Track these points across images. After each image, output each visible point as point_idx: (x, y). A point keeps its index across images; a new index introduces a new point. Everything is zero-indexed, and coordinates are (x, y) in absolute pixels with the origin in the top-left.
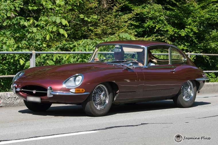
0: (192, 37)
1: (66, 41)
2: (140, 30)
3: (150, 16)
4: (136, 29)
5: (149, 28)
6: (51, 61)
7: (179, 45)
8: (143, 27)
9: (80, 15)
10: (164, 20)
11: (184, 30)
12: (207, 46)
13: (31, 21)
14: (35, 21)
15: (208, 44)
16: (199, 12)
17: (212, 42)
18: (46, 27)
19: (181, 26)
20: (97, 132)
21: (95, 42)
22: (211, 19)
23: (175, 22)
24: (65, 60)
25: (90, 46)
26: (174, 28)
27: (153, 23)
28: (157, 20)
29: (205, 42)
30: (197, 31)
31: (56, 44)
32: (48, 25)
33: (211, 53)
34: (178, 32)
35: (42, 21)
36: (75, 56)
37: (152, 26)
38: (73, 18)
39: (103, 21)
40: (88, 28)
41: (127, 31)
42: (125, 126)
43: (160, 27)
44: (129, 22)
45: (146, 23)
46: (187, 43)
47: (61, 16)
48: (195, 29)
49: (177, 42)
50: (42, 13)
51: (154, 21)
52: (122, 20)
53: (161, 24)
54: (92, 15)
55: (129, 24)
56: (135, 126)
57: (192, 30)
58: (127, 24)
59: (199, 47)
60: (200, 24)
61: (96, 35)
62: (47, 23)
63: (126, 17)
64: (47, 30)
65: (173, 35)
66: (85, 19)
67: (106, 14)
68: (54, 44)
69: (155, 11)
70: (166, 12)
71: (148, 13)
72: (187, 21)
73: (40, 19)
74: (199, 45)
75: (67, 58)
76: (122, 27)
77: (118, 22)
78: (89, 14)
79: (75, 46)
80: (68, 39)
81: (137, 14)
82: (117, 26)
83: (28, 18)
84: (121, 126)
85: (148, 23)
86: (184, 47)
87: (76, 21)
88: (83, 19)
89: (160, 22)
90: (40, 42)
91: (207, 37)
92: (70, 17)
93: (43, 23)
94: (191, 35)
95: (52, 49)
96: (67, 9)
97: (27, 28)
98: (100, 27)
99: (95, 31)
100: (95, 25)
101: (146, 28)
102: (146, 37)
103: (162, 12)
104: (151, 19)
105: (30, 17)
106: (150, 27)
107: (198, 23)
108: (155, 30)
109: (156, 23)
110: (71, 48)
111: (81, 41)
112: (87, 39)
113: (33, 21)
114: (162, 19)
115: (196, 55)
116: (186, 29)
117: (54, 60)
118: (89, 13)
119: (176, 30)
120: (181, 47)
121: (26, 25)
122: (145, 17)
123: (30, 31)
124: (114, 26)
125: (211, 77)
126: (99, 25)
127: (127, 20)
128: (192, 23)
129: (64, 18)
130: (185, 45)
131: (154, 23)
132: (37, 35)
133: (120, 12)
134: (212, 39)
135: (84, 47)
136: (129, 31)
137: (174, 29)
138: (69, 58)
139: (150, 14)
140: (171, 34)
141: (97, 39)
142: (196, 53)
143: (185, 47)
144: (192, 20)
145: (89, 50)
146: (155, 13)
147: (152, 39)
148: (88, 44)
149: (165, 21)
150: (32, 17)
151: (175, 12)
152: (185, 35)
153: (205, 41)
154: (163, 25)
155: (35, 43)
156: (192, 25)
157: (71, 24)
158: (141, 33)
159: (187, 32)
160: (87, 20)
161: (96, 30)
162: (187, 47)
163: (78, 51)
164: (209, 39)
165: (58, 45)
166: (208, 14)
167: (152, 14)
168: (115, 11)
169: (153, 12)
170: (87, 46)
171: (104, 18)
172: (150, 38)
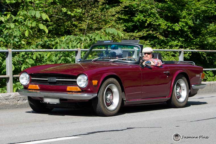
0: (187, 31)
1: (48, 37)
2: (129, 25)
3: (140, 9)
4: (125, 24)
6: (31, 60)
7: (172, 41)
8: (133, 21)
9: (62, 9)
10: (155, 13)
11: (178, 23)
12: (204, 41)
13: (8, 16)
14: (13, 16)
15: (205, 39)
16: (194, 4)
17: (210, 37)
18: (24, 22)
19: (175, 19)
20: (78, 137)
21: (79, 38)
22: (208, 11)
23: (168, 15)
24: (46, 58)
25: (74, 43)
26: (167, 21)
27: (143, 16)
28: (149, 14)
29: (201, 37)
30: (193, 25)
31: (36, 41)
32: (27, 19)
33: (208, 49)
34: (172, 26)
35: (21, 15)
36: (57, 54)
37: (142, 20)
38: (55, 12)
39: (88, 15)
40: (72, 22)
41: (115, 25)
42: (109, 131)
43: (151, 21)
44: (116, 16)
45: (136, 17)
46: (182, 38)
47: (41, 10)
48: (190, 23)
49: (171, 37)
50: (21, 7)
51: (145, 14)
52: (110, 14)
53: (153, 17)
54: (76, 9)
55: (117, 18)
56: (120, 130)
57: (187, 24)
58: (114, 19)
59: (195, 43)
60: (196, 17)
61: (81, 30)
62: (26, 17)
63: (113, 10)
64: (25, 25)
65: (166, 29)
66: (67, 13)
67: (92, 7)
68: (35, 41)
69: (146, 3)
70: (158, 5)
71: (138, 5)
72: (181, 14)
73: (18, 13)
74: (194, 40)
75: (48, 55)
76: (110, 21)
77: (105, 16)
78: (73, 8)
79: (57, 43)
80: (50, 35)
81: (126, 7)
82: (104, 21)
83: (5, 13)
84: (105, 131)
85: (138, 17)
86: (178, 42)
87: (59, 16)
88: (66, 13)
89: (152, 15)
90: (19, 39)
91: (204, 31)
92: (51, 11)
93: (21, 18)
94: (186, 30)
95: (32, 46)
96: (48, 2)
97: (4, 24)
98: (85, 22)
99: (79, 26)
100: (80, 19)
101: (136, 22)
102: (136, 33)
103: (153, 5)
104: (142, 12)
105: (8, 11)
106: (140, 21)
107: (193, 16)
108: (146, 24)
109: (147, 16)
110: (53, 46)
111: (64, 37)
112: (70, 35)
113: (10, 16)
114: (153, 12)
115: (192, 52)
116: (180, 23)
117: (34, 58)
118: (72, 6)
119: (169, 24)
120: (175, 43)
121: (3, 20)
122: (135, 10)
123: (7, 26)
124: (100, 21)
125: (208, 75)
126: (84, 19)
127: (114, 14)
128: (186, 16)
129: (46, 12)
130: (179, 40)
131: (144, 16)
132: (15, 31)
133: (106, 4)
134: (209, 33)
135: (67, 43)
136: (117, 25)
137: (167, 23)
138: (50, 56)
139: (141, 7)
140: (164, 29)
141: (81, 34)
142: (192, 49)
143: (180, 42)
144: (187, 13)
145: (72, 47)
146: (146, 6)
147: (143, 34)
148: (71, 41)
149: (157, 14)
150: (10, 12)
151: (168, 4)
152: (179, 29)
153: (201, 36)
154: (155, 19)
155: (13, 40)
156: (187, 18)
157: (53, 19)
158: (131, 28)
159: (181, 26)
160: (70, 14)
161: (80, 25)
162: (181, 43)
163: (60, 49)
164: (205, 34)
165: (39, 42)
166: (204, 6)
167: (142, 7)
168: (101, 4)
169: (144, 5)
170: (71, 43)
171: (89, 12)
172: (141, 34)
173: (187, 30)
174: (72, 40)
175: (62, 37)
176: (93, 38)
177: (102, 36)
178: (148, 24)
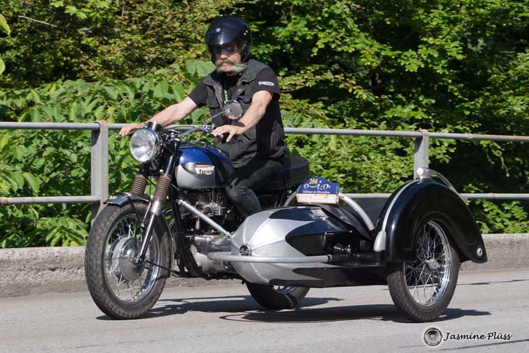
0: (444, 75)
1: (2, 85)
2: (261, 52)
3: (296, 2)
5: (292, 42)
7: (397, 104)
8: (273, 41)
10: (344, 16)
11: (416, 49)
12: (499, 108)
15: (500, 102)
17: (516, 95)
19: (408, 37)
21: (100, 91)
22: (512, 13)
23: (385, 23)
25: (84, 104)
26: (382, 43)
27: (306, 26)
28: (323, 17)
29: (487, 94)
30: (460, 57)
33: (511, 133)
34: (397, 58)
36: (33, 138)
37: (303, 38)
38: (25, 5)
39: (130, 16)
40: (80, 40)
43: (331, 40)
45: (285, 26)
46: (427, 96)
48: (454, 50)
49: (391, 93)
51: (312, 19)
52: (200, 16)
53: (336, 30)
57: (443, 52)
59: (467, 113)
60: (474, 31)
61: (106, 65)
65: (378, 67)
66: (66, 12)
72: (425, 21)
74: (466, 105)
75: (4, 142)
76: (199, 38)
77: (185, 21)
79: (31, 104)
80: (8, 80)
82: (181, 36)
86: (415, 110)
87: (37, 18)
88: (61, 9)
89: (332, 22)
91: (496, 76)
94: (440, 71)
98: (121, 38)
99: (102, 53)
100: (105, 30)
101: (283, 44)
102: (283, 77)
104: (301, 11)
106: (296, 39)
107: (464, 26)
108: (315, 50)
109: (318, 26)
110: (19, 112)
111: (54, 85)
112: (74, 78)
114: (338, 12)
115: (458, 140)
116: (423, 50)
119: (388, 52)
120: (407, 111)
122: (281, 3)
124: (168, 36)
125: (509, 215)
126: (116, 30)
127: (214, 16)
128: (443, 26)
130: (418, 103)
131: (310, 26)
134: (514, 82)
135: (63, 106)
137: (381, 49)
138: (10, 143)
140: (370, 67)
141: (108, 79)
142: (457, 131)
143: (420, 109)
144: (444, 18)
145: (79, 116)
147: (305, 83)
148: (75, 98)
149: (348, 19)
152: (420, 68)
153: (488, 91)
154: (342, 34)
156: (445, 33)
157: (19, 27)
159: (425, 57)
160: (75, 15)
161: (104, 48)
162: (425, 112)
163: (42, 121)
164: (502, 85)
170: (75, 104)
171: (134, 8)
172: (298, 80)
173: (444, 73)
174: (79, 94)
175: (49, 85)
176: (146, 89)
177: (173, 86)
178: (320, 50)
